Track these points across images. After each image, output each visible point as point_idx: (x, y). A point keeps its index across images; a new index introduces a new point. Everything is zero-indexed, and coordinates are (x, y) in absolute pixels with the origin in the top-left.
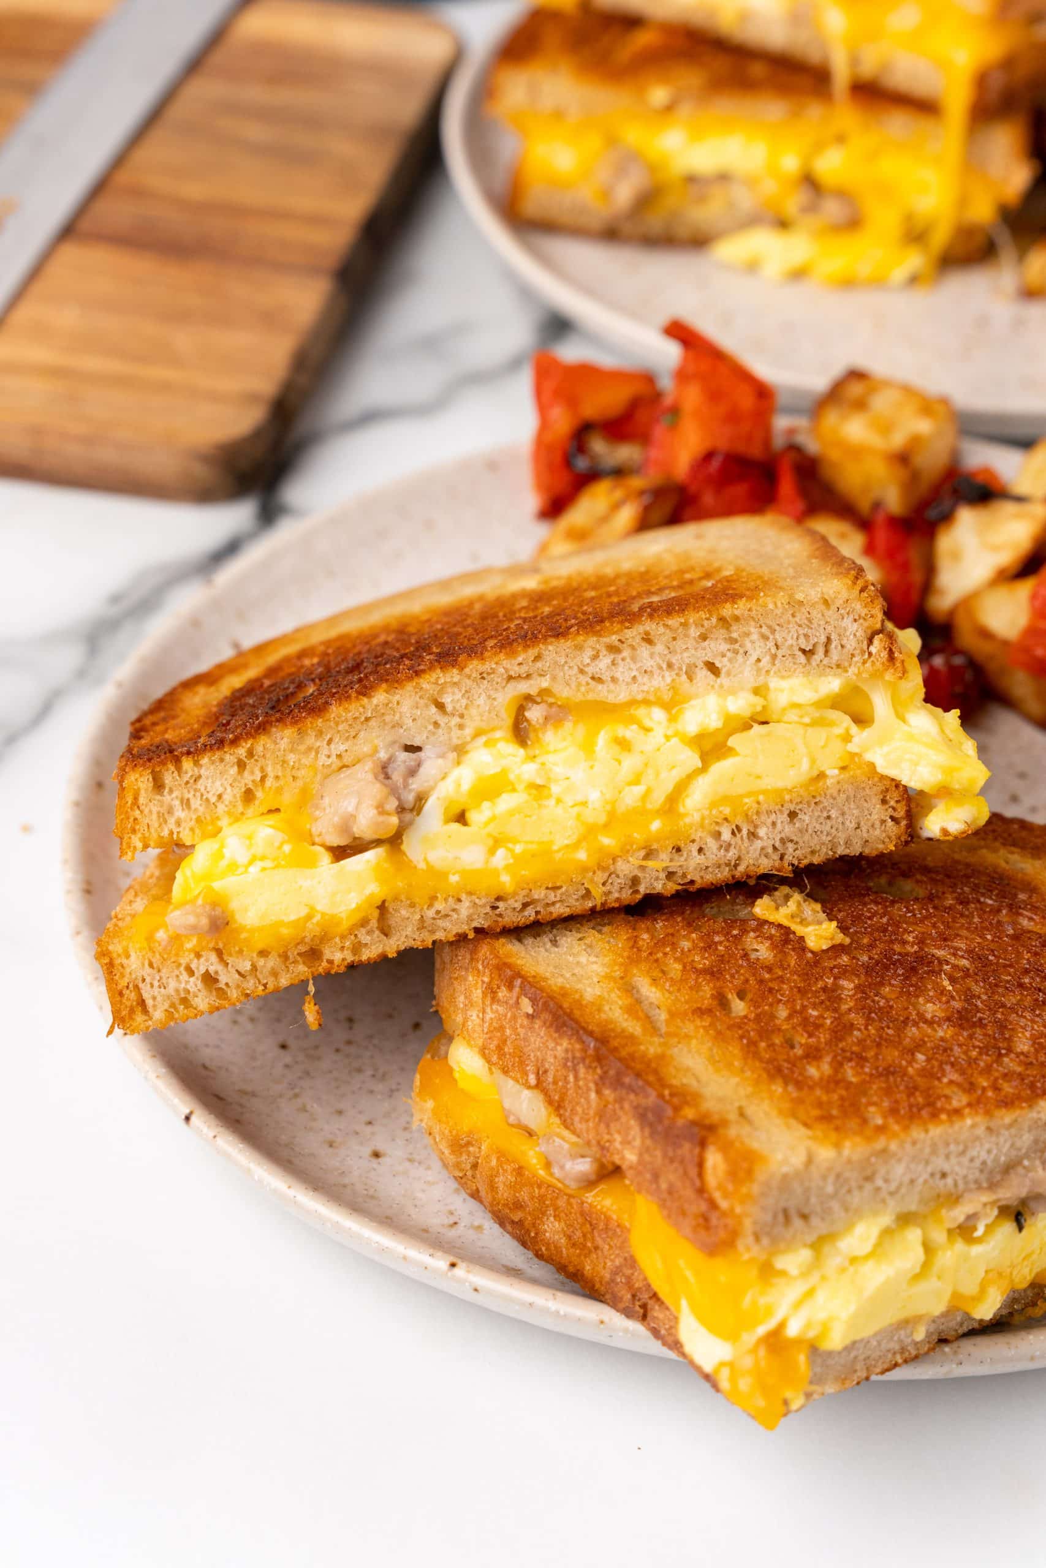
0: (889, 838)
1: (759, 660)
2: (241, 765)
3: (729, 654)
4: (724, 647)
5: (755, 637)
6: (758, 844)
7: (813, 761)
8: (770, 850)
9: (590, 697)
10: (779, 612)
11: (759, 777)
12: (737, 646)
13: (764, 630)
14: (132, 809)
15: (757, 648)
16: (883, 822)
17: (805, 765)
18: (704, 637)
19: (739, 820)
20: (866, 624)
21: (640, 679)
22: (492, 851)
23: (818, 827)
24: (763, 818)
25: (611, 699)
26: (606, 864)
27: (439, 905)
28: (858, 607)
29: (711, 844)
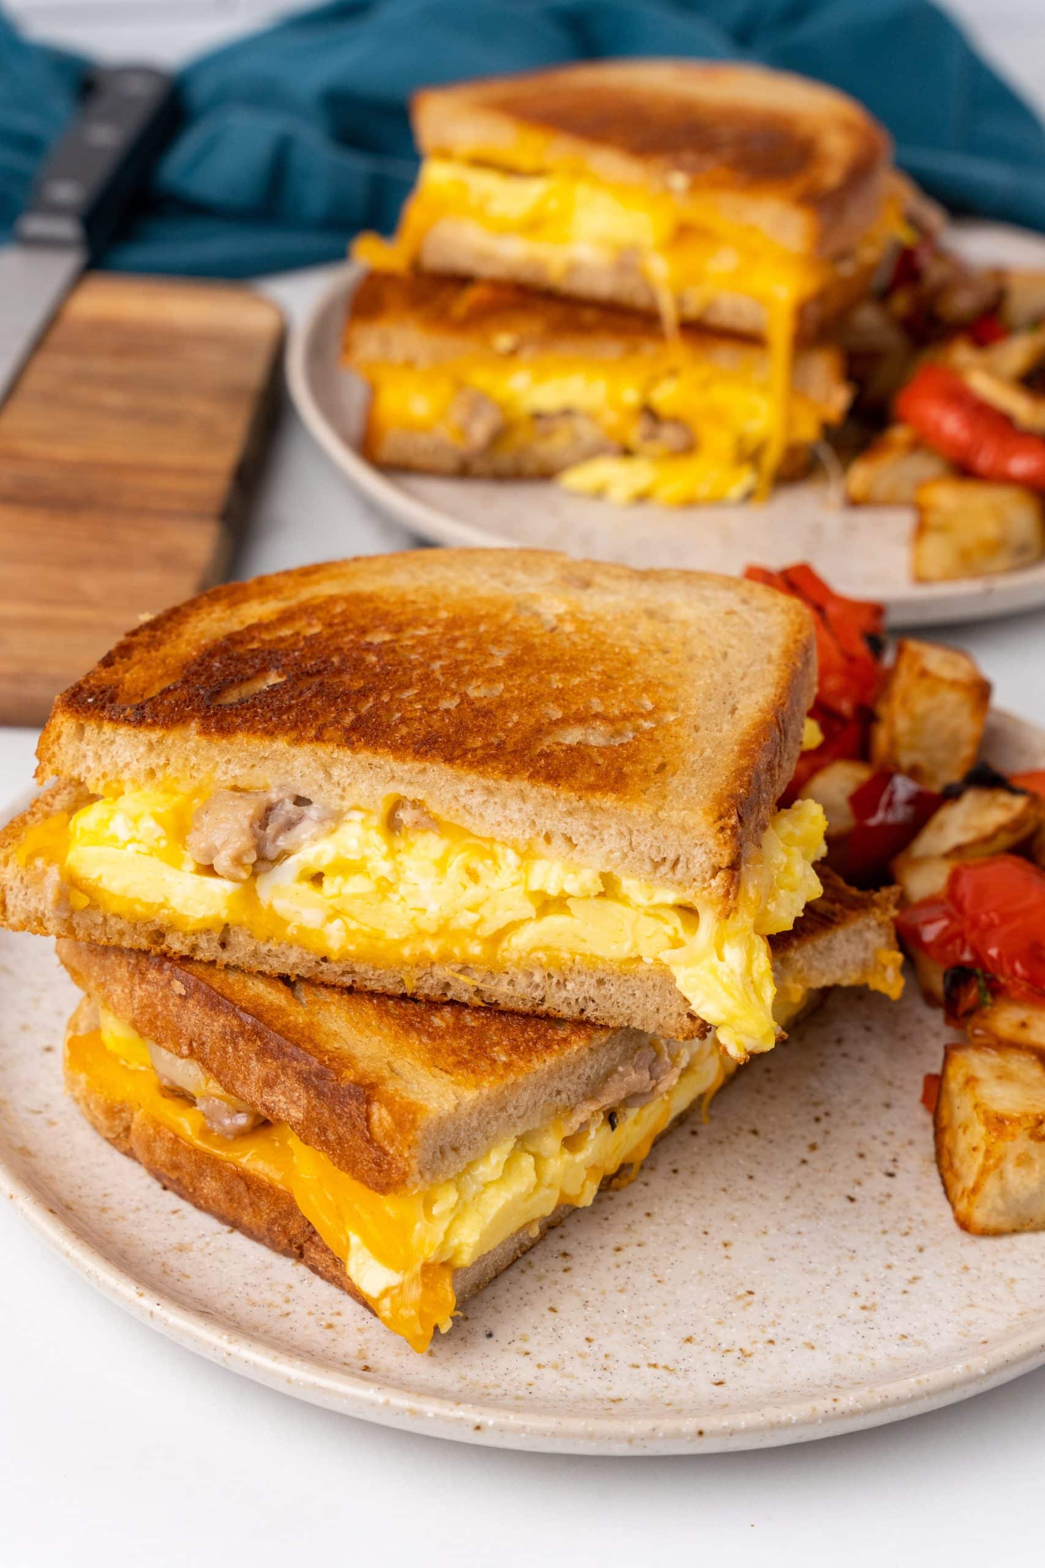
0: (682, 1029)
1: (611, 852)
2: (151, 747)
3: (587, 837)
4: (584, 829)
5: (613, 831)
6: (564, 994)
7: (635, 945)
8: (573, 1002)
9: (457, 822)
10: (640, 819)
11: (584, 941)
12: (596, 833)
13: (624, 829)
14: (53, 743)
15: (613, 842)
16: (679, 1015)
17: (627, 946)
18: (570, 813)
19: (552, 970)
20: (713, 860)
21: (503, 825)
22: (330, 918)
23: (620, 1000)
24: (574, 975)
25: (475, 830)
26: (424, 963)
27: (272, 946)
28: (711, 842)
29: (522, 981)
